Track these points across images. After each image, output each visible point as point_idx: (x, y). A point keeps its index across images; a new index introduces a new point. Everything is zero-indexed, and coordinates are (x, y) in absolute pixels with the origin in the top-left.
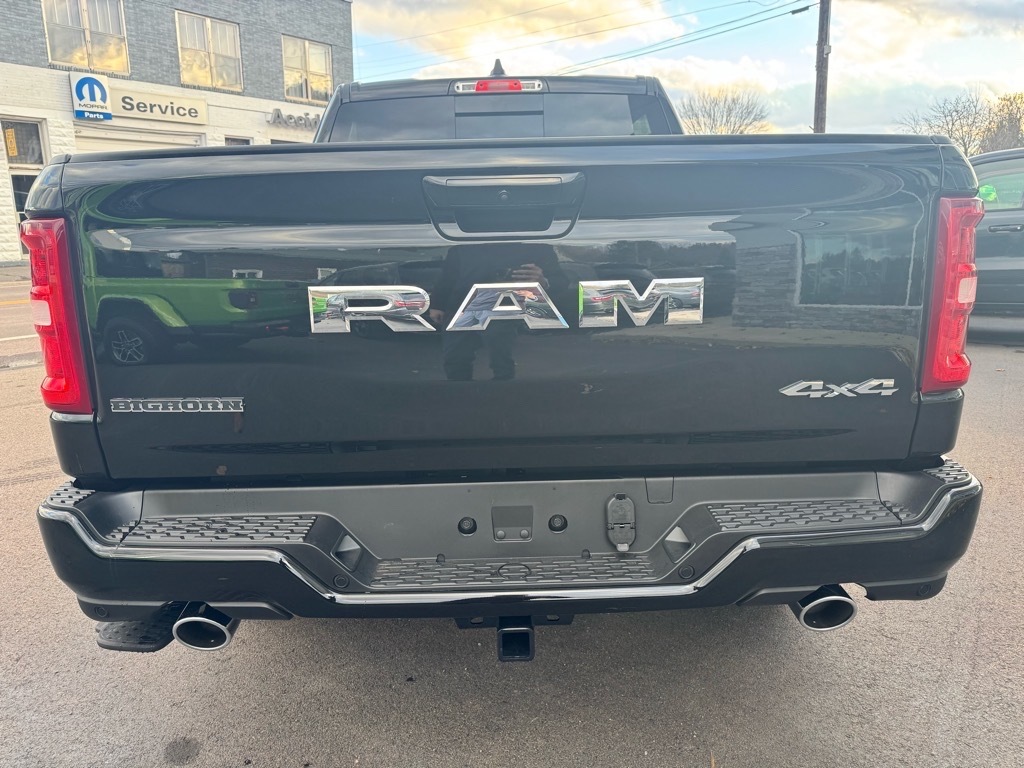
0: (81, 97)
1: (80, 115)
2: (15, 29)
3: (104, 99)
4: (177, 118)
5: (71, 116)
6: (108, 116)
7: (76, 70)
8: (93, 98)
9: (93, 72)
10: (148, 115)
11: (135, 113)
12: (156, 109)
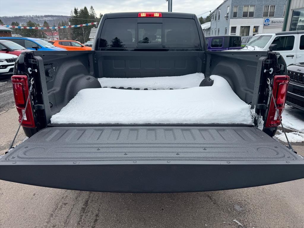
0: (265, 22)
1: (265, 25)
2: (259, 13)
3: (269, 22)
4: (280, 23)
5: (263, 25)
6: (269, 24)
7: (266, 18)
8: (267, 22)
9: (268, 18)
10: (275, 23)
11: (273, 23)
12: (277, 22)
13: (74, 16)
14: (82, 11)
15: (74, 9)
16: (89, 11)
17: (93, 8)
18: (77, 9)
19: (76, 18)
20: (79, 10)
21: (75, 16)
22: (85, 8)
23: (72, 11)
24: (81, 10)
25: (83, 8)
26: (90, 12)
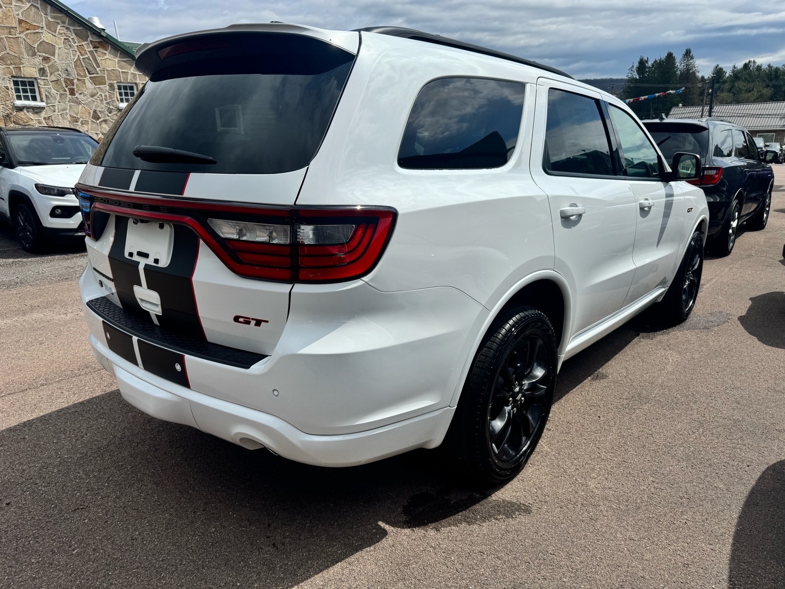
13: (636, 79)
14: (659, 65)
15: (638, 60)
16: (678, 64)
17: (691, 55)
18: (647, 62)
19: (638, 85)
20: (650, 64)
21: (638, 78)
22: (670, 56)
23: (633, 66)
24: (656, 61)
25: (663, 56)
26: (680, 64)
